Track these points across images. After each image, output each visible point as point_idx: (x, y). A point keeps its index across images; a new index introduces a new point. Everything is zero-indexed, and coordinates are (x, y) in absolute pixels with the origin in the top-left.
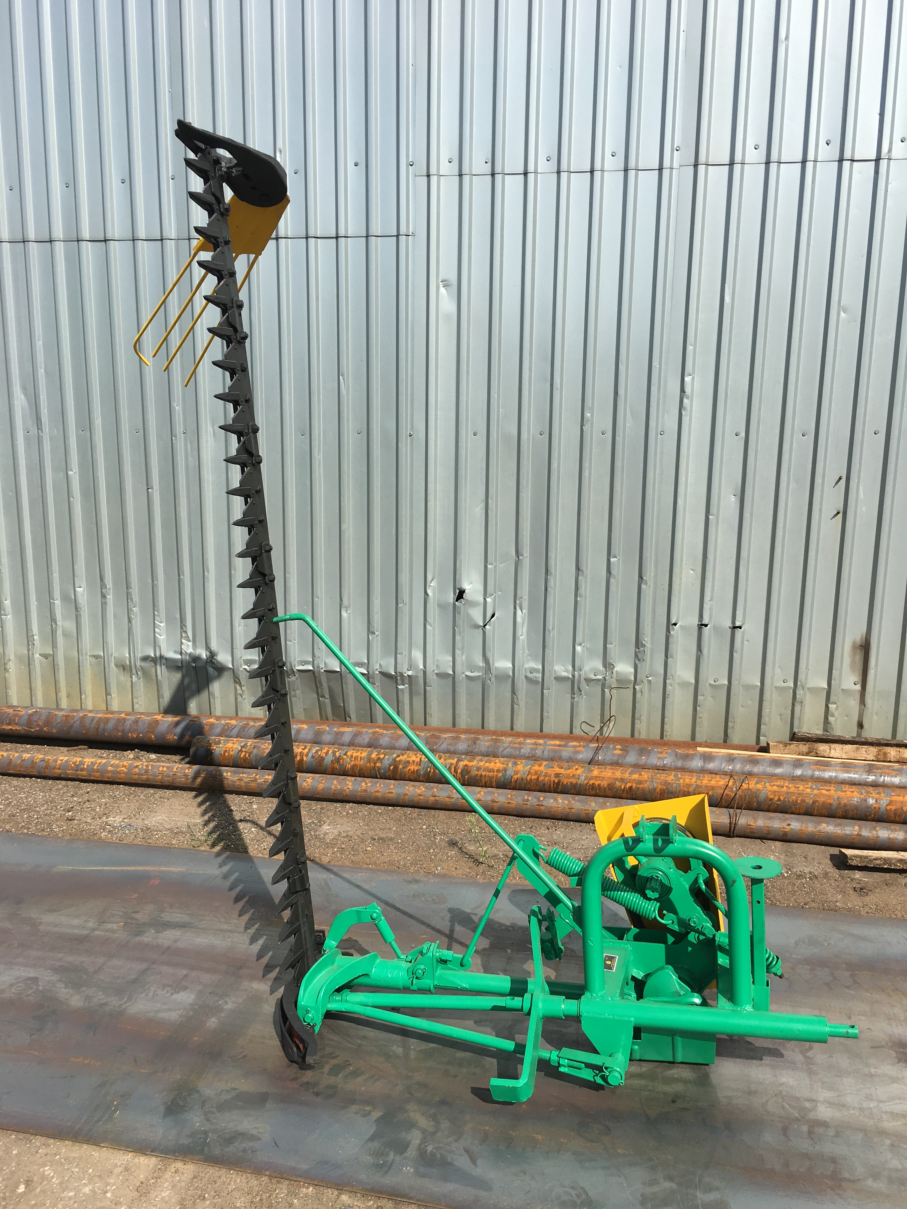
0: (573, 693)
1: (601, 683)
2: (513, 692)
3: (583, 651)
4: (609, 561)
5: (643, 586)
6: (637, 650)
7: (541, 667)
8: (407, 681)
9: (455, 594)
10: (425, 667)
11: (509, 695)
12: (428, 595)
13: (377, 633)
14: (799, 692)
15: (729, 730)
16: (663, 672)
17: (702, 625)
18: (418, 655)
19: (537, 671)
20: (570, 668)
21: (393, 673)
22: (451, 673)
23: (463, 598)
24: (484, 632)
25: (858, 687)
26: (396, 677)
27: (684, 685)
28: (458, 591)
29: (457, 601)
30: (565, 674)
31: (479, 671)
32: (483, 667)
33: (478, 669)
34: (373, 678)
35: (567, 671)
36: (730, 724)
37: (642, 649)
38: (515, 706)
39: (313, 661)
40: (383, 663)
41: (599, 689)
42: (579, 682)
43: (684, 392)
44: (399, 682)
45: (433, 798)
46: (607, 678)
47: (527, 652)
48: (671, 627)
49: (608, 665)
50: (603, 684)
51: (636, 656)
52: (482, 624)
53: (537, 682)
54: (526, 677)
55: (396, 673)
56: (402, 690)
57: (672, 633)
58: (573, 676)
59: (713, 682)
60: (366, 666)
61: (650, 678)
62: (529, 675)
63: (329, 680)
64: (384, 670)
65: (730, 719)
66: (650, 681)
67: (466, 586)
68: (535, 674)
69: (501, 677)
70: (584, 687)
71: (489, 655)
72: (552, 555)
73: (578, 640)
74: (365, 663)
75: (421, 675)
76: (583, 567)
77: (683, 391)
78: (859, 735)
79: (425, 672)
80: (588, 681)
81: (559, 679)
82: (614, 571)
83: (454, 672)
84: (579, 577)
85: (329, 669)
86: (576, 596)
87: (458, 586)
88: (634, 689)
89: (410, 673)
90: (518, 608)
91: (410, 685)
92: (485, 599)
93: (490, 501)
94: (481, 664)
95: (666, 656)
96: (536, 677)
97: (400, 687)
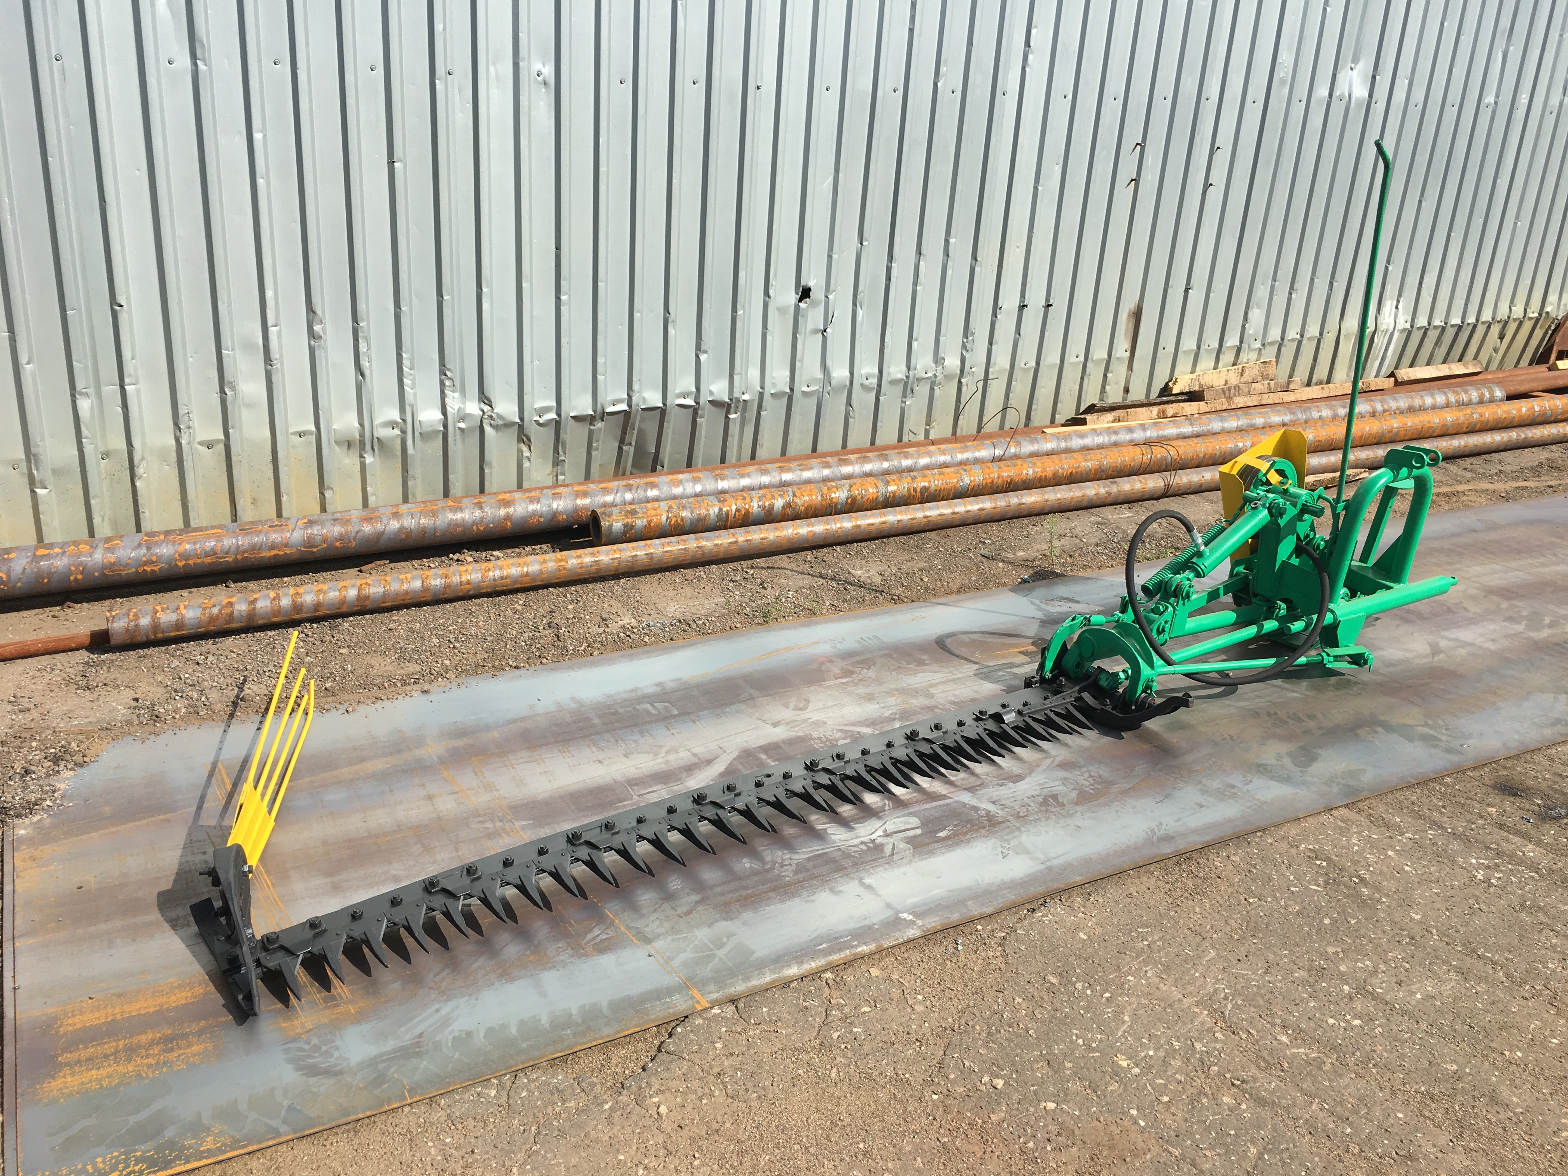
0: (905, 396)
1: (929, 381)
2: (849, 403)
3: (918, 347)
4: (947, 241)
5: (977, 269)
6: (965, 340)
7: (876, 371)
8: (740, 408)
9: (797, 293)
10: (762, 388)
11: (843, 408)
12: (769, 297)
13: (708, 351)
14: (1089, 365)
15: (1030, 416)
16: (985, 361)
17: (1023, 307)
18: (754, 373)
19: (873, 376)
20: (904, 368)
21: (726, 400)
22: (788, 390)
23: (809, 297)
24: (825, 338)
25: (1128, 354)
26: (729, 405)
27: (1001, 372)
28: (802, 289)
29: (800, 300)
30: (900, 376)
31: (816, 385)
32: (820, 380)
33: (814, 381)
34: (703, 409)
35: (900, 372)
36: (1034, 407)
37: (970, 338)
38: (851, 420)
39: (629, 396)
40: (713, 388)
41: (928, 387)
42: (913, 383)
44: (732, 410)
46: (937, 374)
47: (865, 353)
48: (998, 311)
49: (938, 359)
50: (933, 382)
51: (964, 347)
52: (822, 328)
53: (873, 388)
54: (862, 385)
55: (731, 400)
56: (734, 419)
57: (997, 317)
58: (907, 377)
59: (1023, 365)
60: (693, 396)
62: (866, 383)
63: (643, 420)
64: (716, 397)
65: (1035, 401)
66: (973, 372)
67: (810, 282)
68: (870, 380)
69: (837, 390)
70: (916, 389)
71: (828, 363)
72: (898, 238)
73: (914, 336)
74: (691, 393)
75: (757, 398)
76: (923, 252)
77: (1028, 44)
78: (1124, 399)
79: (761, 395)
80: (919, 380)
81: (894, 382)
82: (951, 253)
83: (792, 389)
84: (921, 263)
85: (648, 406)
86: (915, 283)
87: (803, 283)
88: (960, 382)
89: (746, 397)
90: (858, 304)
91: (744, 411)
92: (827, 297)
93: (839, 173)
94: (820, 376)
95: (991, 344)
96: (872, 383)
97: (732, 416)
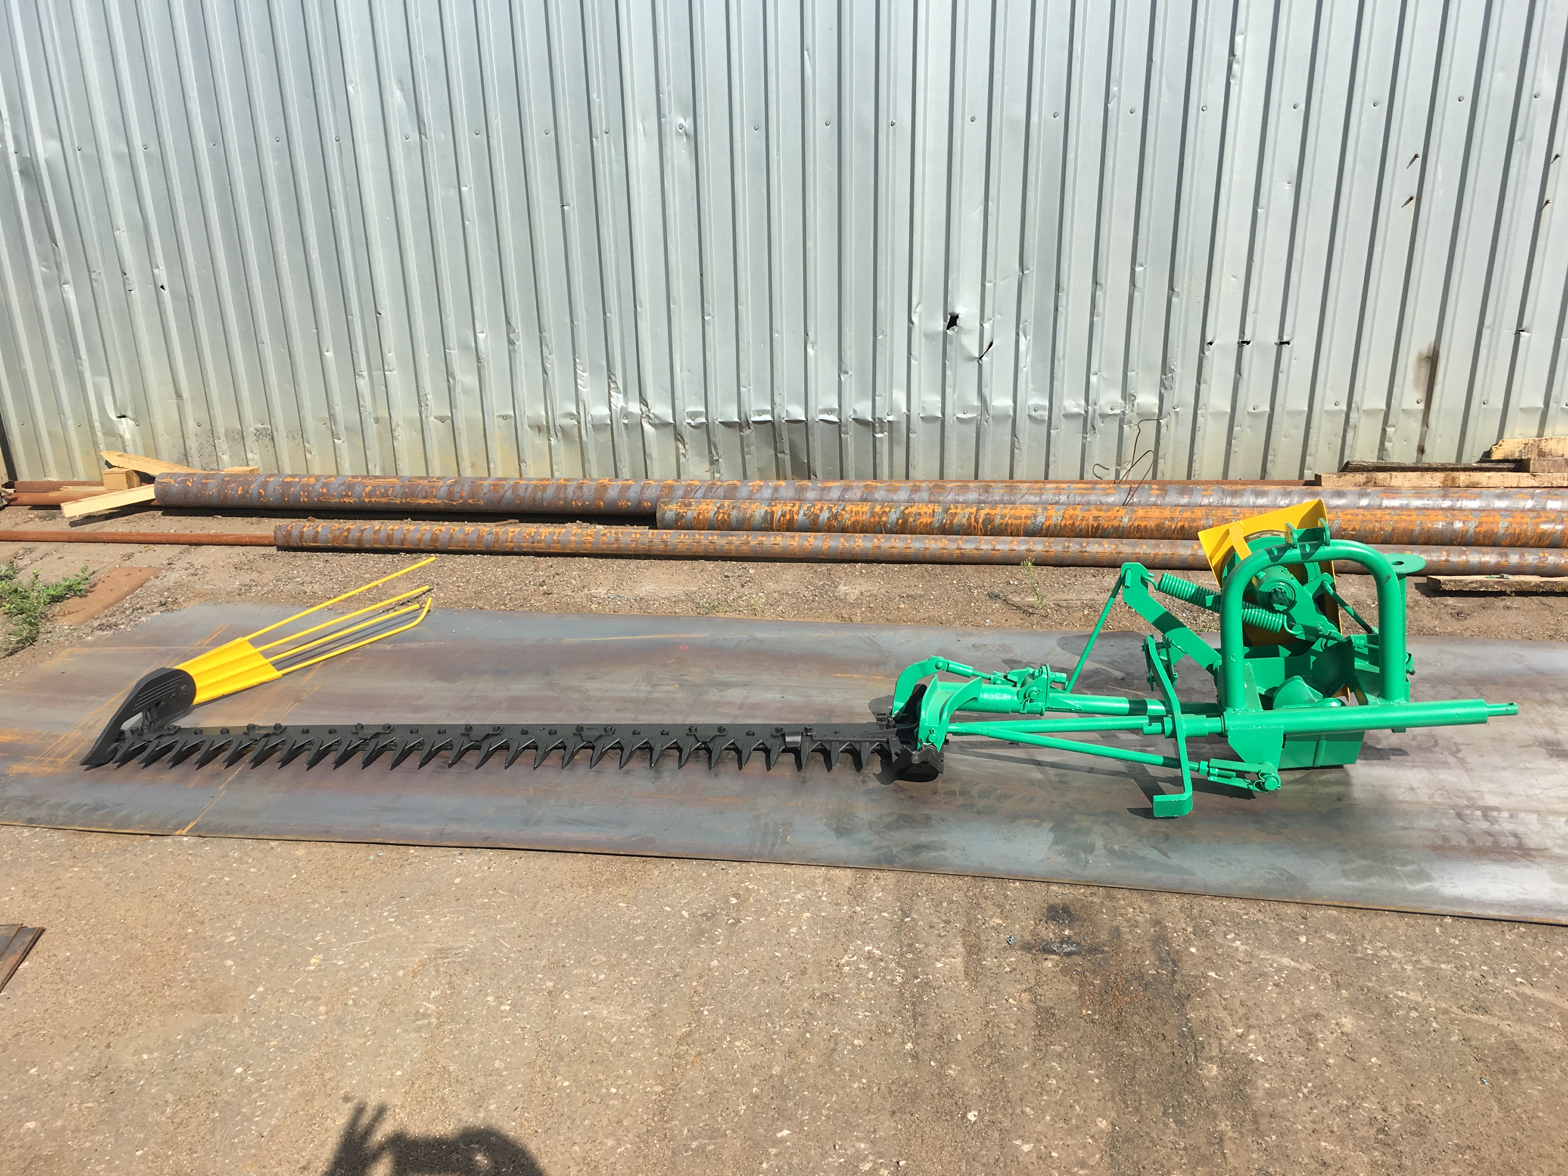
0: (1085, 431)
1: (1118, 418)
2: (1014, 434)
3: (1099, 381)
4: (1133, 271)
5: (1175, 300)
6: (1163, 377)
7: (1047, 403)
8: (886, 428)
9: (945, 321)
10: (909, 410)
11: (1008, 438)
12: (913, 323)
13: (850, 373)
14: (1354, 415)
15: (1268, 465)
16: (1193, 401)
17: (1243, 343)
18: (900, 397)
19: (1043, 408)
20: (1083, 402)
21: (871, 420)
22: (940, 415)
23: (956, 324)
24: (980, 366)
25: (1422, 406)
26: (874, 425)
27: (1218, 415)
28: (949, 317)
29: (948, 328)
30: (1076, 410)
31: (973, 412)
32: (977, 407)
33: (972, 409)
34: (846, 426)
35: (1079, 406)
36: (1269, 457)
37: (1170, 375)
38: (1016, 451)
39: (773, 409)
40: (858, 407)
41: (1115, 426)
42: (1093, 418)
43: (1234, 56)
44: (877, 429)
45: (958, 551)
46: (1127, 412)
47: (1031, 386)
48: (1206, 347)
49: (1127, 396)
50: (1122, 420)
51: (1162, 384)
52: (977, 356)
53: (1043, 421)
54: (1030, 416)
55: (874, 419)
56: (881, 438)
57: (1207, 353)
58: (1087, 412)
59: (1251, 410)
60: (837, 413)
61: (1178, 410)
62: (1033, 413)
63: (790, 431)
64: (859, 416)
65: (1271, 452)
66: (1178, 412)
67: (959, 310)
68: (1040, 412)
69: (999, 419)
70: (1099, 424)
71: (986, 391)
72: (1064, 266)
73: (1093, 370)
74: (835, 409)
75: (904, 420)
76: (1101, 280)
77: (1232, 53)
78: (1419, 460)
79: (908, 417)
80: (1104, 416)
81: (1069, 416)
82: (1139, 283)
83: (943, 414)
84: (1097, 293)
85: (791, 418)
86: (1092, 315)
87: (949, 311)
88: (1159, 423)
89: (891, 418)
90: (1021, 334)
91: (891, 431)
92: (981, 325)
93: (990, 203)
94: (976, 403)
95: (1199, 382)
96: (1041, 416)
97: (878, 436)
